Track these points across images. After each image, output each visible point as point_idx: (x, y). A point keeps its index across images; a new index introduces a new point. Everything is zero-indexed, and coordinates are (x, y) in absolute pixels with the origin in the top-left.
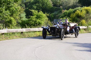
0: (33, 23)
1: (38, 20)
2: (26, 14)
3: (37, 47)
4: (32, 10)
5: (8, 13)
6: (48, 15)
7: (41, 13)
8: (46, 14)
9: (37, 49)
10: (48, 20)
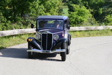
0: (74, 20)
1: (80, 17)
2: (69, 9)
3: (74, 51)
4: (73, 5)
5: (42, 8)
6: (92, 11)
7: (84, 8)
8: (89, 9)
9: (74, 53)
10: (92, 17)
